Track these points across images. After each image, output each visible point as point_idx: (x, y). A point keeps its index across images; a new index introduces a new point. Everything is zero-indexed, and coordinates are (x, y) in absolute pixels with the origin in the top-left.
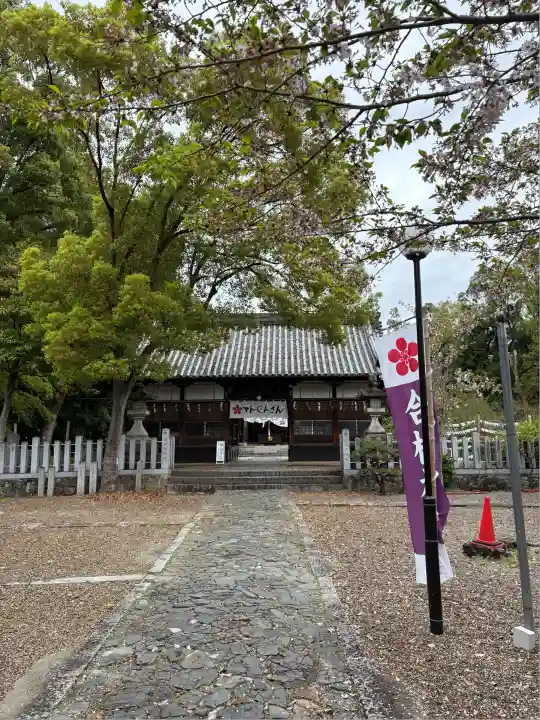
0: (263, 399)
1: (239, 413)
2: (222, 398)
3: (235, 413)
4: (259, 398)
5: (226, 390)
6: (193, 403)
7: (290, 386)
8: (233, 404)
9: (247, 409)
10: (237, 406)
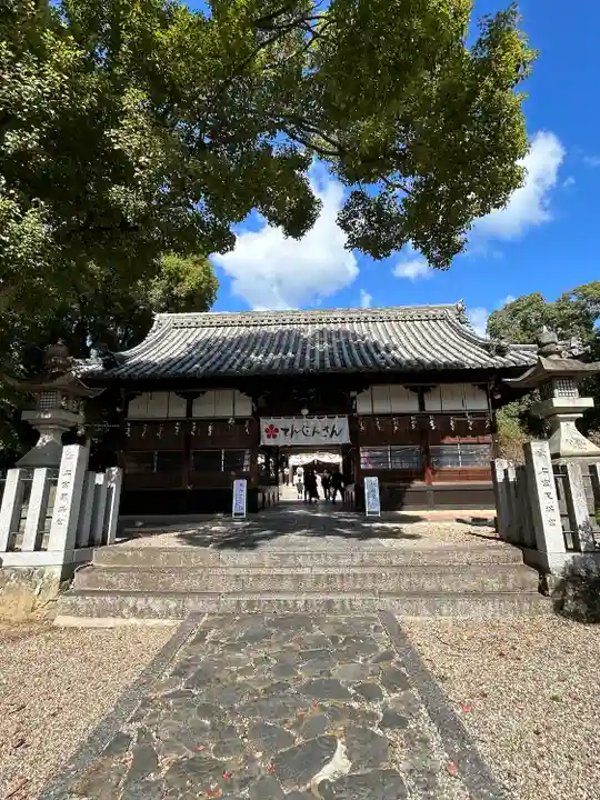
0: (310, 415)
1: (275, 437)
2: (248, 413)
3: (269, 437)
4: (305, 412)
5: (255, 400)
6: (204, 422)
7: (353, 394)
8: (265, 423)
9: (286, 430)
10: (271, 426)
